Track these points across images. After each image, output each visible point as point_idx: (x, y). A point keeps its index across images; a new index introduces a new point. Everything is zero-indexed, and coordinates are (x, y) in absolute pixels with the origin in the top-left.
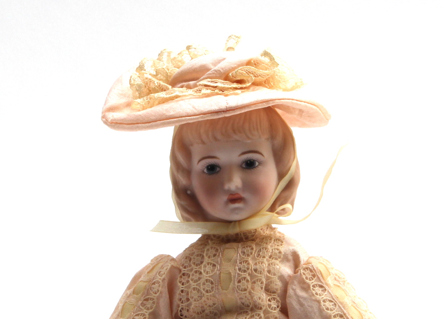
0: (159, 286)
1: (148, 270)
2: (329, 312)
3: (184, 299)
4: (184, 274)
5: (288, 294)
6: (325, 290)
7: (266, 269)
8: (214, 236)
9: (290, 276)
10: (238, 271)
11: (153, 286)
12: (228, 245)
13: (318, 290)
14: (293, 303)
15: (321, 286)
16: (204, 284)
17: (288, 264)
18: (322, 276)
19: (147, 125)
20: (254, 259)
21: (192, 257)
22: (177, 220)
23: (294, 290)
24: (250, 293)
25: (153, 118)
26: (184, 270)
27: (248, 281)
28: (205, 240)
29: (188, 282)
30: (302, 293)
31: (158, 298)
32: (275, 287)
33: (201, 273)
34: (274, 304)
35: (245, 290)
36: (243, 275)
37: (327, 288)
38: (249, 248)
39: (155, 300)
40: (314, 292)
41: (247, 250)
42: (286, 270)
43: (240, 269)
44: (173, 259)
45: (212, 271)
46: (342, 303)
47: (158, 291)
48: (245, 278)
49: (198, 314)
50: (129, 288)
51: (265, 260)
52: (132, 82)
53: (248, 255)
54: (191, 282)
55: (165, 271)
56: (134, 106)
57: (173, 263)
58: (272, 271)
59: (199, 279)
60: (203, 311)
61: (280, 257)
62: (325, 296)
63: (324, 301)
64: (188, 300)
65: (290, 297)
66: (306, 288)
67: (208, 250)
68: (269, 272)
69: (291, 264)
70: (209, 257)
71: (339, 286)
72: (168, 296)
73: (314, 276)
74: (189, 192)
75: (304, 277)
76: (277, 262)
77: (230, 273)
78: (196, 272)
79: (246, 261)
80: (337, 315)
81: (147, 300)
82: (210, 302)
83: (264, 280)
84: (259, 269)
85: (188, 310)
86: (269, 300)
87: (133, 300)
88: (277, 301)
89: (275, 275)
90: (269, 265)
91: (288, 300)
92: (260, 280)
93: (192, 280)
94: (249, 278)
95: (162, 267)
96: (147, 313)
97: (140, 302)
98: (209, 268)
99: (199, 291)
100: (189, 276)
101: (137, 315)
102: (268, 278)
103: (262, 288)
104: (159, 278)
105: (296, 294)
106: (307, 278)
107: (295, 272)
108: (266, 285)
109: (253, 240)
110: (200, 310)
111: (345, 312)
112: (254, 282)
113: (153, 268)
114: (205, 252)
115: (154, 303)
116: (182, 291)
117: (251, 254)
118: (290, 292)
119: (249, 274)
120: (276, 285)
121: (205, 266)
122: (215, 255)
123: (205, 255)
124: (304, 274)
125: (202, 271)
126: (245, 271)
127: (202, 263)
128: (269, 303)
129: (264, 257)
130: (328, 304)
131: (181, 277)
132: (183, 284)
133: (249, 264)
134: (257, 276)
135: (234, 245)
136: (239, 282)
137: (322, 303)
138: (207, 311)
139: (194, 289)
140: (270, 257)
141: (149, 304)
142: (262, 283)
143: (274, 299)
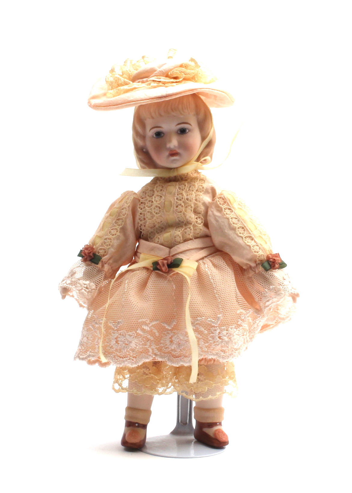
0: (126, 211)
1: (120, 200)
2: (235, 225)
3: (142, 219)
4: (142, 203)
5: (208, 214)
6: (232, 211)
7: (194, 198)
8: (161, 178)
9: (209, 203)
10: (176, 200)
11: (122, 211)
12: (170, 184)
13: (228, 211)
14: (211, 220)
15: (230, 209)
16: (154, 209)
17: (208, 195)
18: (230, 202)
19: (116, 106)
20: (186, 192)
21: (147, 192)
22: (138, 168)
23: (212, 212)
24: (184, 214)
25: (120, 102)
26: (142, 200)
27: (182, 206)
28: (155, 181)
29: (144, 207)
30: (217, 214)
31: (126, 218)
32: (200, 210)
33: (152, 202)
34: (199, 221)
35: (181, 212)
36: (180, 202)
37: (233, 210)
38: (183, 185)
39: (124, 220)
40: (225, 213)
41: (182, 186)
42: (207, 199)
43: (177, 199)
44: (135, 193)
45: (160, 200)
46: (243, 220)
47: (125, 213)
48: (180, 204)
49: (151, 228)
50: (107, 212)
51: (193, 192)
52: (107, 80)
53: (183, 190)
54: (146, 208)
55: (130, 201)
56: (108, 95)
57: (135, 196)
58: (198, 199)
59: (152, 205)
60: (155, 226)
61: (203, 191)
62: (232, 215)
63: (232, 218)
64: (144, 219)
65: (210, 216)
66: (220, 210)
67: (157, 187)
68: (196, 200)
69: (211, 195)
70: (158, 192)
71: (241, 209)
72: (132, 217)
73: (225, 202)
74: (144, 150)
75: (219, 203)
76: (201, 194)
77: (171, 202)
78: (149, 201)
79: (181, 194)
80: (240, 227)
81: (118, 220)
82: (159, 220)
83: (193, 205)
84: (189, 199)
85: (145, 226)
86: (196, 218)
87: (109, 220)
88: (202, 219)
89: (200, 202)
90: (196, 196)
91: (209, 218)
92: (190, 205)
93: (147, 206)
94: (183, 204)
95: (128, 199)
96: (119, 228)
97: (114, 221)
98: (158, 198)
99: (151, 213)
100: (145, 204)
101: (112, 229)
102: (195, 204)
103: (191, 210)
104: (126, 206)
105: (213, 214)
106: (220, 204)
107: (213, 200)
108: (194, 208)
109: (186, 180)
110: (152, 225)
111: (245, 225)
112: (187, 207)
113: (122, 199)
114: (155, 188)
115: (123, 221)
116: (141, 214)
117: (185, 189)
118: (210, 212)
119: (183, 202)
120: (201, 208)
121: (155, 197)
122: (161, 190)
123: (155, 190)
124: (219, 201)
125: (153, 200)
126: (180, 200)
127: (153, 195)
128: (196, 220)
129: (193, 191)
130: (235, 221)
131: (140, 205)
132: (141, 209)
133: (183, 195)
134: (189, 203)
135: (174, 183)
136: (177, 207)
137: (230, 220)
138: (157, 226)
139: (148, 212)
140: (197, 191)
141: (120, 222)
142: (192, 207)
143: (200, 217)
